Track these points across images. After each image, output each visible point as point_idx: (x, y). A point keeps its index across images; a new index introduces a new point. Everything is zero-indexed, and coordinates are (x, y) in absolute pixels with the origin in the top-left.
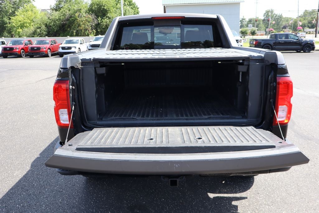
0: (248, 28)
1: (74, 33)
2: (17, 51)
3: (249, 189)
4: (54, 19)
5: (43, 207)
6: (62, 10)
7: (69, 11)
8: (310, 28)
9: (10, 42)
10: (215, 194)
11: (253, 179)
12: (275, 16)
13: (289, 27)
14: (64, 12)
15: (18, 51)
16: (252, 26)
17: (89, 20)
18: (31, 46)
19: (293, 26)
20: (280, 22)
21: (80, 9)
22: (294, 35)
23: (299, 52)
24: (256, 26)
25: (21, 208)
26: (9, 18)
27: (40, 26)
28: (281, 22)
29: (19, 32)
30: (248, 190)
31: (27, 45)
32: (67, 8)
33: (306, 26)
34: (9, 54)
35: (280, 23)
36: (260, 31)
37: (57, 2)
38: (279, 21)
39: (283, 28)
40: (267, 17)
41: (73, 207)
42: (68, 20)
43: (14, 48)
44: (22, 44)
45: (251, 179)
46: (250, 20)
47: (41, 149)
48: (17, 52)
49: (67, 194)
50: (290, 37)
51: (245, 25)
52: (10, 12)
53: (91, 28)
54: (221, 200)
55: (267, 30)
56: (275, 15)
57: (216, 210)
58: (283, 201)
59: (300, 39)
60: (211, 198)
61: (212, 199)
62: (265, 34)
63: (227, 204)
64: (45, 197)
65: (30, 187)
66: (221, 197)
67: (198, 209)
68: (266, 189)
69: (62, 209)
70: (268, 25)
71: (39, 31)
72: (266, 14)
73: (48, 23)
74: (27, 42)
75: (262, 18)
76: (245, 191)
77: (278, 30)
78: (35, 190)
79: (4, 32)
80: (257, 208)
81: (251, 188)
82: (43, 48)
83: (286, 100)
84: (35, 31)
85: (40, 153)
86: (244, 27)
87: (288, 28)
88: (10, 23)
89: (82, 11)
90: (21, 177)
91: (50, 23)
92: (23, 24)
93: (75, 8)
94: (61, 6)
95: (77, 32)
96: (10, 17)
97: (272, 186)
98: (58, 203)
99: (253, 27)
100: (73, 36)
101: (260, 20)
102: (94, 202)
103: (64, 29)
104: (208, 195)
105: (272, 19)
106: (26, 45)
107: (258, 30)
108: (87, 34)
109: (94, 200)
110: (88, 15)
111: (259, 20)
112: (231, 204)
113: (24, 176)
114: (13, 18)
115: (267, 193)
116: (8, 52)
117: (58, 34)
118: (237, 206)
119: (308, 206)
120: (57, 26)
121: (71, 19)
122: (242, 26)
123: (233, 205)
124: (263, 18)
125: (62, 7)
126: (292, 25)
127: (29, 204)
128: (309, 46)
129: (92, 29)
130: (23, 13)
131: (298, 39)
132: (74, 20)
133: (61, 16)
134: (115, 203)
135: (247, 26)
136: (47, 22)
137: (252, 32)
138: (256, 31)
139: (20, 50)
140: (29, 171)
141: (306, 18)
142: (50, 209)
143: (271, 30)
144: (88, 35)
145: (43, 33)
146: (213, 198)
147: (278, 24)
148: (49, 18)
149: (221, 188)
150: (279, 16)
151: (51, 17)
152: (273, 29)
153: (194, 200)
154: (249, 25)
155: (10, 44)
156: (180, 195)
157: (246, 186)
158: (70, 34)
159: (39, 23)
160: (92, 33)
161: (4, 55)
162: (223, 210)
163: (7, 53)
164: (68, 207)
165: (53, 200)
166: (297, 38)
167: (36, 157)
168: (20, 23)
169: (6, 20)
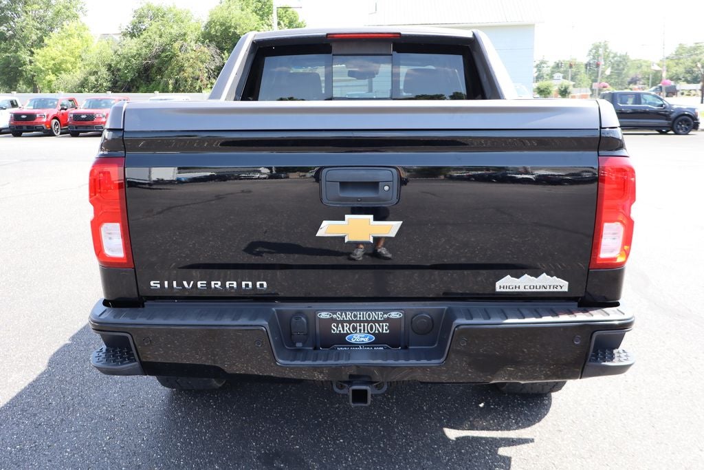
0: (553, 82)
1: (169, 84)
2: (43, 123)
3: (539, 420)
4: (127, 54)
5: (66, 452)
6: (145, 34)
7: (161, 36)
8: (688, 82)
9: (28, 102)
10: (460, 431)
11: (550, 399)
12: (612, 55)
13: (643, 80)
14: (149, 40)
15: (47, 123)
16: (561, 78)
17: (204, 58)
18: (74, 111)
19: (653, 79)
20: (623, 69)
21: (185, 34)
22: (654, 96)
23: (665, 133)
24: (570, 78)
25: (15, 454)
26: (30, 51)
27: (95, 70)
28: (626, 70)
29: (49, 82)
30: (537, 424)
31: (66, 109)
32: (155, 30)
33: (680, 79)
34: (25, 128)
35: (624, 72)
36: (579, 88)
37: (134, 17)
38: (621, 67)
39: (630, 83)
40: (594, 58)
41: (135, 453)
42: (157, 56)
43: (38, 116)
44: (55, 107)
45: (544, 400)
46: (558, 64)
47: (76, 326)
48: (43, 125)
49: (122, 426)
50: (646, 100)
51: (547, 75)
52: (33, 38)
53: (206, 75)
54: (475, 444)
55: (595, 86)
56: (612, 53)
57: (460, 465)
58: (615, 449)
59: (667, 105)
60: (450, 440)
61: (453, 441)
62: (591, 95)
63: (487, 454)
64: (74, 431)
65: (41, 408)
66: (473, 437)
67: (420, 463)
68: (578, 422)
69: (108, 458)
70: (597, 76)
71: (94, 80)
72: (594, 51)
73: (114, 62)
74: (65, 102)
75: (585, 61)
76: (529, 426)
77: (620, 86)
78: (51, 414)
79: (17, 81)
80: (556, 463)
81: (543, 420)
82: (101, 116)
83: (621, 210)
84: (86, 80)
85: (72, 335)
86: (544, 78)
87: (641, 83)
88: (31, 62)
89: (188, 38)
90: (23, 387)
91: (118, 63)
92: (60, 64)
93: (172, 31)
94: (144, 27)
95: (176, 83)
96: (32, 49)
97: (591, 416)
98: (101, 445)
99: (564, 80)
100: (168, 92)
101: (580, 65)
102: (182, 443)
103: (148, 76)
104: (444, 433)
105: (605, 61)
106: (62, 109)
107: (574, 86)
108: (197, 88)
109: (184, 438)
110: (202, 47)
111: (578, 66)
112: (496, 453)
113: (30, 385)
114: (38, 50)
115: (581, 432)
116: (24, 124)
117: (135, 87)
118: (509, 459)
119: (672, 460)
120: (134, 70)
121: (163, 55)
122: (540, 78)
123: (500, 456)
124: (588, 60)
125: (145, 30)
126: (651, 76)
127: (36, 446)
128: (686, 121)
129: (209, 78)
130: (61, 42)
131: (662, 106)
132: (171, 58)
133: (141, 48)
134: (231, 447)
135: (552, 77)
136: (113, 60)
137: (562, 89)
138: (571, 89)
139: (49, 119)
140: (43, 374)
141: (682, 61)
142: (82, 456)
143: (604, 87)
144: (200, 90)
145: (101, 85)
146: (454, 439)
147: (619, 74)
148: (116, 52)
149: (475, 418)
150: (620, 57)
151: (120, 50)
152: (607, 84)
153: (411, 442)
154: (556, 75)
155: (29, 105)
156: (381, 431)
157: (532, 415)
158: (161, 87)
159: (95, 62)
160: (209, 86)
161: (16, 129)
162: (476, 466)
163: (21, 127)
164: (122, 453)
165: (90, 437)
166: (661, 103)
167: (62, 343)
168: (53, 62)
169: (23, 56)
